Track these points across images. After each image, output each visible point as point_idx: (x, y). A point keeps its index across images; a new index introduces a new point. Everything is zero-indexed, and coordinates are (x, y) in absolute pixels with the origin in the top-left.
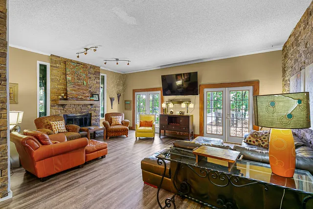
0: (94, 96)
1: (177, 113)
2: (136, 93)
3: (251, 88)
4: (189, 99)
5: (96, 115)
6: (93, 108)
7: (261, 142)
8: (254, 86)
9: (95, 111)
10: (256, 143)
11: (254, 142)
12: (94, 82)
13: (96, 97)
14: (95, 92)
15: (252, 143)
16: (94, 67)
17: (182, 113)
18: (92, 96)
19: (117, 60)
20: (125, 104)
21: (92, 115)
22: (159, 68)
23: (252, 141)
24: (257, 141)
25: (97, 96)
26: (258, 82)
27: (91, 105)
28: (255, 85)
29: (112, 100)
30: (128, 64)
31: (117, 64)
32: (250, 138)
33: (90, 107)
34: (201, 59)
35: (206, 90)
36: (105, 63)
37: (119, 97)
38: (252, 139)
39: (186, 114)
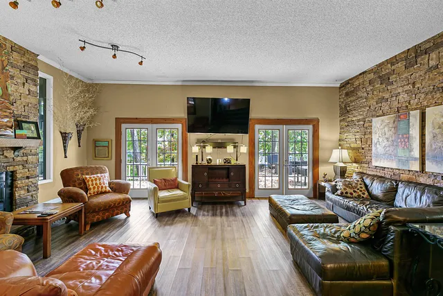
0: (25, 125)
1: (218, 161)
2: (124, 126)
3: (310, 127)
4: (233, 139)
5: (27, 174)
6: (19, 158)
7: (360, 193)
8: (314, 126)
9: (24, 164)
10: (354, 194)
11: (351, 194)
12: (21, 89)
13: (30, 129)
14: (25, 117)
15: (349, 195)
16: (23, 51)
17: (227, 161)
18: (19, 125)
19: (115, 47)
20: (96, 146)
21: (19, 176)
22: (180, 84)
23: (349, 192)
24: (355, 192)
25: (33, 127)
26: (318, 121)
27: (15, 149)
28: (315, 124)
29: (65, 137)
30: (141, 63)
31: (114, 56)
32: (345, 189)
33: (10, 154)
34: (252, 81)
35: (257, 127)
36: (82, 48)
37: (79, 133)
38: (349, 190)
39: (233, 162)
